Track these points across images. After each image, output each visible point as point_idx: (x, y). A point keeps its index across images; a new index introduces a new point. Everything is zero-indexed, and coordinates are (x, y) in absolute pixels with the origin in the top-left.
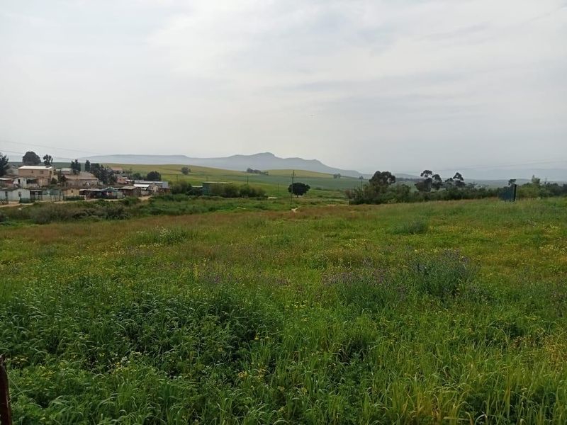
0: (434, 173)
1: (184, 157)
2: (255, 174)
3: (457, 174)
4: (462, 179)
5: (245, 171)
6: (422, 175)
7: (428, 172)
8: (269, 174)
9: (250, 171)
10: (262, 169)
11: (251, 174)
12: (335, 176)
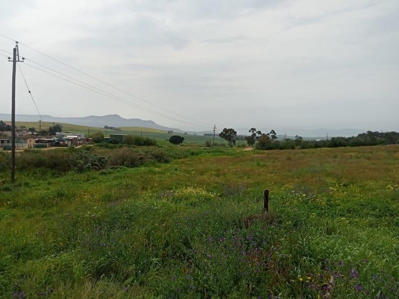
0: (257, 130)
1: (49, 116)
2: (111, 130)
3: (272, 131)
4: (275, 134)
5: (103, 127)
6: (250, 131)
7: (253, 129)
8: (121, 130)
9: (106, 127)
10: (115, 126)
11: (108, 130)
12: (169, 132)
